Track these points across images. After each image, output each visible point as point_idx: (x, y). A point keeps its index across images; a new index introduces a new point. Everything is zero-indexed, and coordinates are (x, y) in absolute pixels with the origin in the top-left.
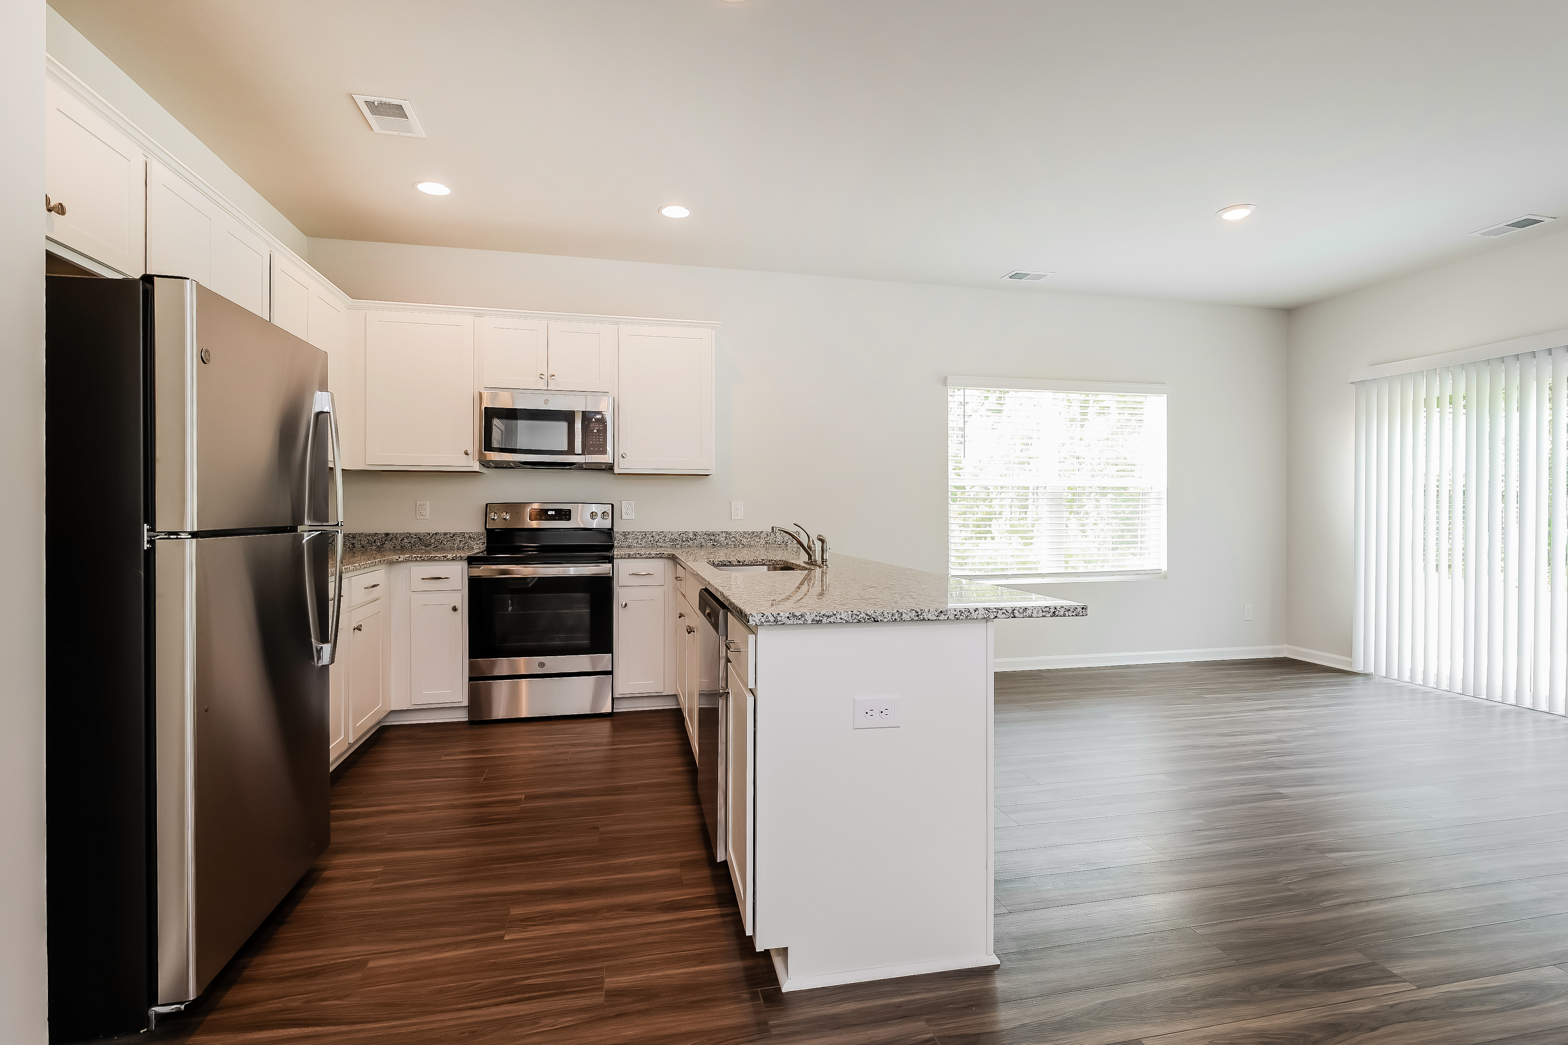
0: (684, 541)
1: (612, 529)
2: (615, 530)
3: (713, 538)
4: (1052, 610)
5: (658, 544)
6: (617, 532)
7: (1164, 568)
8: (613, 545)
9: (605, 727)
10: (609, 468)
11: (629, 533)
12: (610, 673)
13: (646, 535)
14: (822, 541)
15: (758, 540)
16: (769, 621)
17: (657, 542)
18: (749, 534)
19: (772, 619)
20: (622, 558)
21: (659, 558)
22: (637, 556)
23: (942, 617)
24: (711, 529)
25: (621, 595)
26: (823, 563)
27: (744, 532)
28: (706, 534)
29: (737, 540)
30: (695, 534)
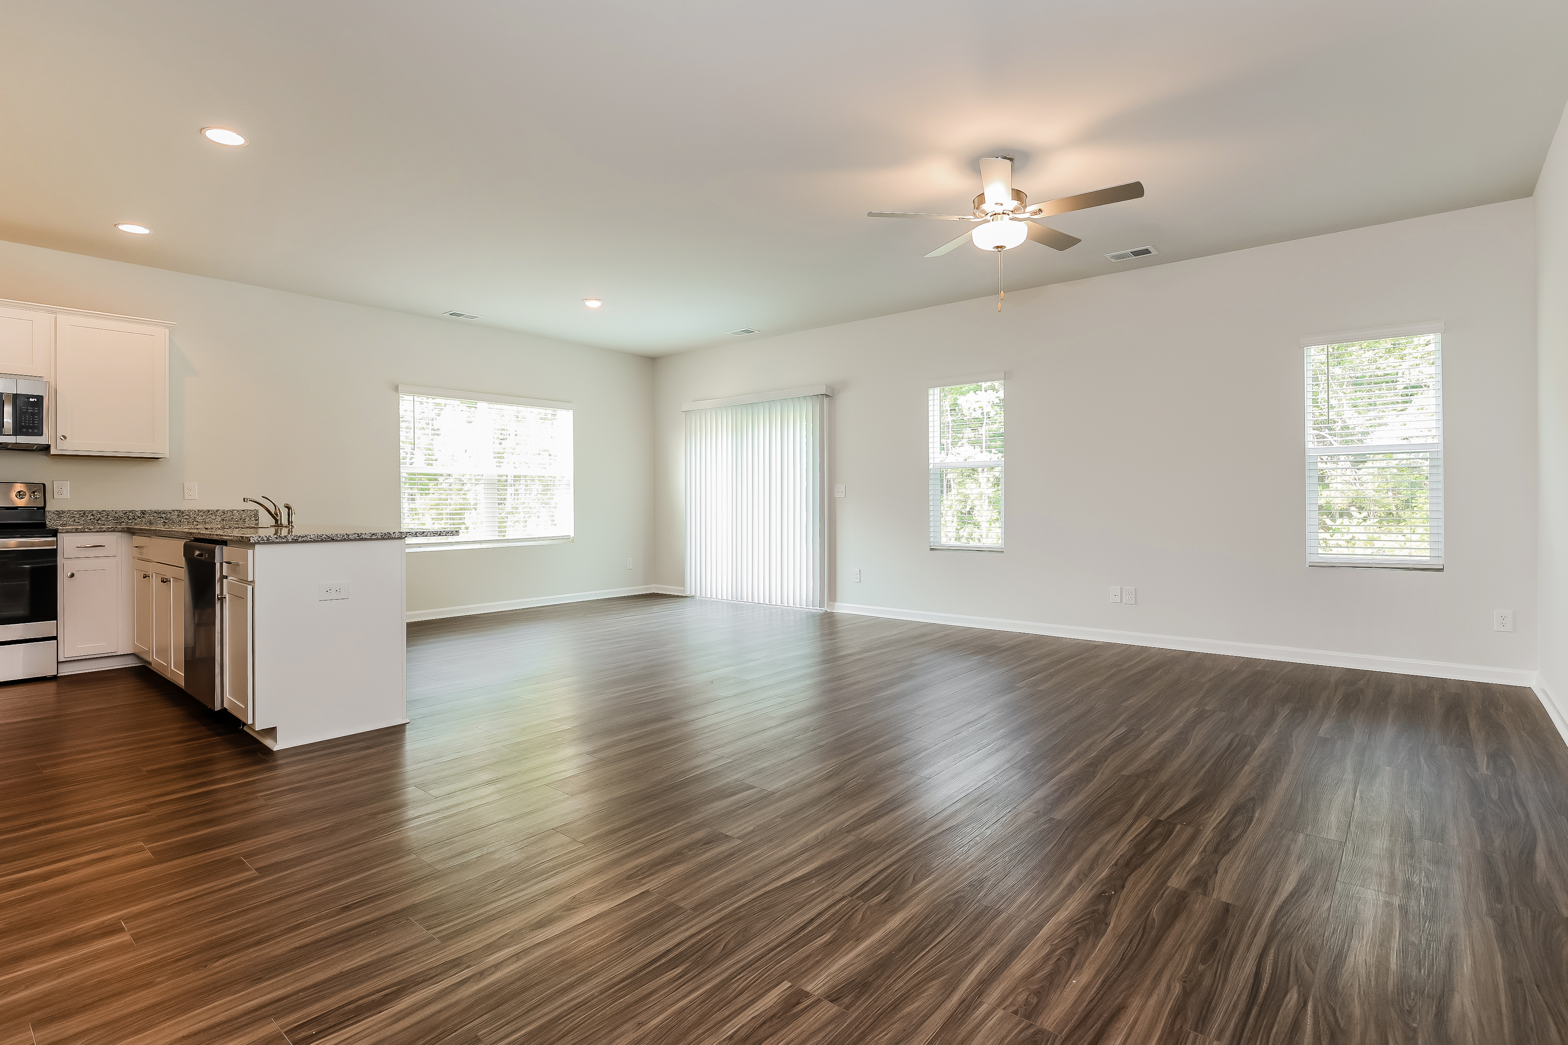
0: (130, 519)
1: (44, 508)
2: (47, 509)
3: (163, 516)
4: (439, 533)
5: (99, 522)
6: (49, 511)
7: (572, 535)
8: (46, 522)
9: (51, 687)
10: (45, 449)
11: (63, 512)
12: (55, 638)
13: (84, 513)
14: (289, 508)
15: (214, 517)
16: (264, 540)
17: (98, 520)
18: (204, 513)
19: (265, 539)
20: (67, 532)
21: (111, 531)
22: (86, 530)
23: (374, 537)
24: (161, 508)
25: (65, 566)
26: (289, 524)
27: (198, 511)
28: (156, 512)
29: (191, 517)
30: (143, 513)
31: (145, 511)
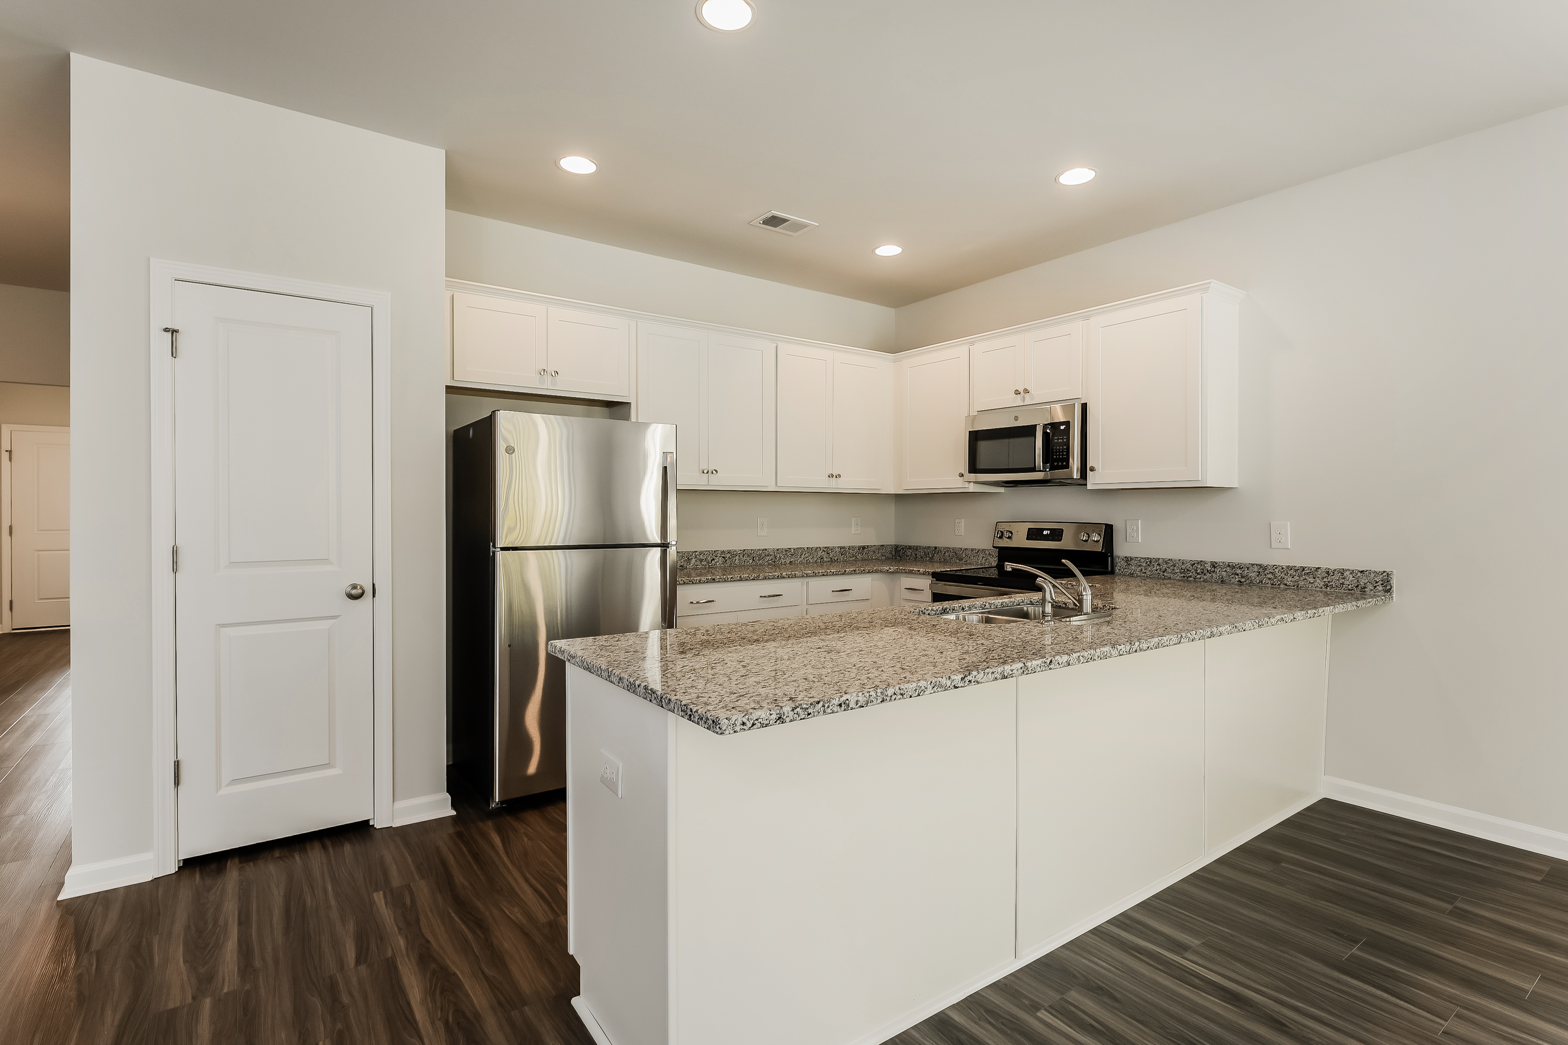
0: (1198, 574)
1: (1108, 553)
2: (1114, 554)
3: (1239, 571)
5: (1165, 574)
6: (1119, 557)
8: (1114, 572)
10: (1084, 484)
11: (1131, 559)
13: (1150, 562)
15: (1312, 580)
17: (1164, 572)
18: (1296, 570)
24: (1238, 560)
27: (1288, 567)
28: (1229, 566)
29: (1276, 577)
30: (1214, 565)
31: (1216, 563)
